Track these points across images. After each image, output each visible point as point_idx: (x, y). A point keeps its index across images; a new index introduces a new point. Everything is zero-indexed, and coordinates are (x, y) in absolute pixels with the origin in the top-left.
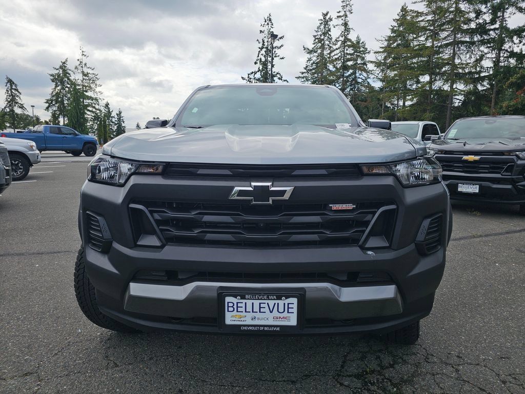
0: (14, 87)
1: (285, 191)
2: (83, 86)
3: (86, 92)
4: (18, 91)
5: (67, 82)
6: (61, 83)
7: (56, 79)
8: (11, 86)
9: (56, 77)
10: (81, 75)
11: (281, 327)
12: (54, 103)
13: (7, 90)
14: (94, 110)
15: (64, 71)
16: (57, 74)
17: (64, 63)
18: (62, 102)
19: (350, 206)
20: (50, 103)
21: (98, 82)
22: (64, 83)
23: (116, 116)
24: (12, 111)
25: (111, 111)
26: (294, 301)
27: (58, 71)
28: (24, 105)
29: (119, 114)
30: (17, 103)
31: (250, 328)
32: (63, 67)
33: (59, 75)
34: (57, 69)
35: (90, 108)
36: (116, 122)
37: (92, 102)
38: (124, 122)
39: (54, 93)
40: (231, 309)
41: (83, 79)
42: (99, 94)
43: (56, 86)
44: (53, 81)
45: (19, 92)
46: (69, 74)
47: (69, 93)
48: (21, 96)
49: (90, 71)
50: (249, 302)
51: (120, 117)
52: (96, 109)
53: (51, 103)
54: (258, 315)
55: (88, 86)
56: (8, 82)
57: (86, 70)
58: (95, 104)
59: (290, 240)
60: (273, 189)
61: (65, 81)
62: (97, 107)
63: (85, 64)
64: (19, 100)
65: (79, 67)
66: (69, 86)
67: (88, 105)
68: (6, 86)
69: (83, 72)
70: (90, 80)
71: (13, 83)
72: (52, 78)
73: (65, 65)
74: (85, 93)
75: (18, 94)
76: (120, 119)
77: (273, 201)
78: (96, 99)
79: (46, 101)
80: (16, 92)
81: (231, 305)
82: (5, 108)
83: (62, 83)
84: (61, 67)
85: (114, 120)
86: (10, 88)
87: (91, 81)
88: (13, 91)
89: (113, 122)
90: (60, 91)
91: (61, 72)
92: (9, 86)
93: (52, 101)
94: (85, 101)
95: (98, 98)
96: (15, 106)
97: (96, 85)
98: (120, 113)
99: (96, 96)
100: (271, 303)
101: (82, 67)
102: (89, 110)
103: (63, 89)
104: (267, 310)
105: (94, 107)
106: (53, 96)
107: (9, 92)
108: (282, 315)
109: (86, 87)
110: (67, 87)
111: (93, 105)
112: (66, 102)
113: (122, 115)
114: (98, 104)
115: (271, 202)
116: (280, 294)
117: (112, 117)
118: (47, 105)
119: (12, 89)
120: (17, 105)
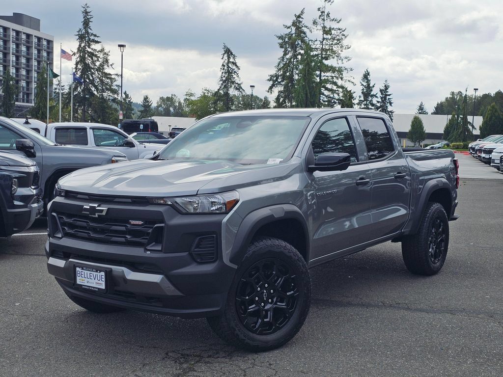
0: (231, 60)
1: (103, 210)
2: (322, 49)
3: (327, 59)
4: (236, 65)
5: (300, 46)
6: (292, 48)
7: (286, 43)
8: (229, 58)
9: (287, 40)
10: (321, 32)
11: (98, 288)
12: (279, 80)
13: (223, 65)
14: (335, 88)
15: (298, 28)
16: (289, 35)
17: (299, 17)
18: (291, 78)
19: (140, 223)
20: (274, 80)
21: (345, 42)
22: (296, 47)
23: (379, 95)
24: (227, 94)
25: (371, 85)
26: (103, 273)
27: (289, 30)
28: (242, 86)
29: (384, 91)
30: (233, 82)
31: (86, 287)
32: (297, 23)
33: (290, 36)
34: (289, 28)
35: (329, 86)
36: (379, 105)
37: (333, 75)
38: (391, 104)
39: (282, 65)
40: (79, 275)
41: (324, 39)
42: (345, 61)
43: (285, 54)
44: (282, 47)
45: (237, 67)
46: (304, 33)
47: (301, 64)
48: (239, 72)
49: (334, 25)
50: (86, 272)
51: (386, 95)
52: (338, 87)
53: (277, 80)
54: (89, 280)
55: (329, 49)
56: (226, 52)
57: (328, 24)
58: (337, 78)
59: (111, 240)
60: (98, 208)
61: (298, 44)
62: (340, 82)
63: (328, 15)
64: (236, 78)
65: (320, 21)
66: (302, 52)
67: (327, 81)
68: (223, 58)
69: (324, 27)
70: (334, 39)
71: (232, 54)
72: (281, 41)
73: (300, 19)
74: (324, 61)
75: (236, 69)
76: (385, 99)
77: (98, 215)
78: (340, 71)
79: (269, 78)
80: (234, 67)
81: (79, 272)
82: (219, 90)
83: (294, 47)
84: (294, 24)
85: (375, 101)
86: (226, 61)
87: (335, 41)
88: (230, 65)
89: (373, 105)
90: (290, 62)
91: (293, 32)
92: (226, 58)
93: (277, 76)
94: (323, 74)
95: (343, 69)
96: (231, 87)
97: (342, 47)
98: (387, 87)
99: (340, 65)
100: (95, 273)
101: (324, 20)
102: (327, 89)
103: (295, 56)
104: (92, 277)
105: (335, 84)
106: (280, 70)
107: (226, 68)
108: (98, 282)
109: (326, 50)
110: (300, 54)
111: (335, 80)
112: (296, 77)
113: (390, 91)
114: (342, 79)
115: (97, 216)
116: (98, 270)
117: (373, 96)
118: (271, 82)
119: (229, 62)
120: (233, 86)
